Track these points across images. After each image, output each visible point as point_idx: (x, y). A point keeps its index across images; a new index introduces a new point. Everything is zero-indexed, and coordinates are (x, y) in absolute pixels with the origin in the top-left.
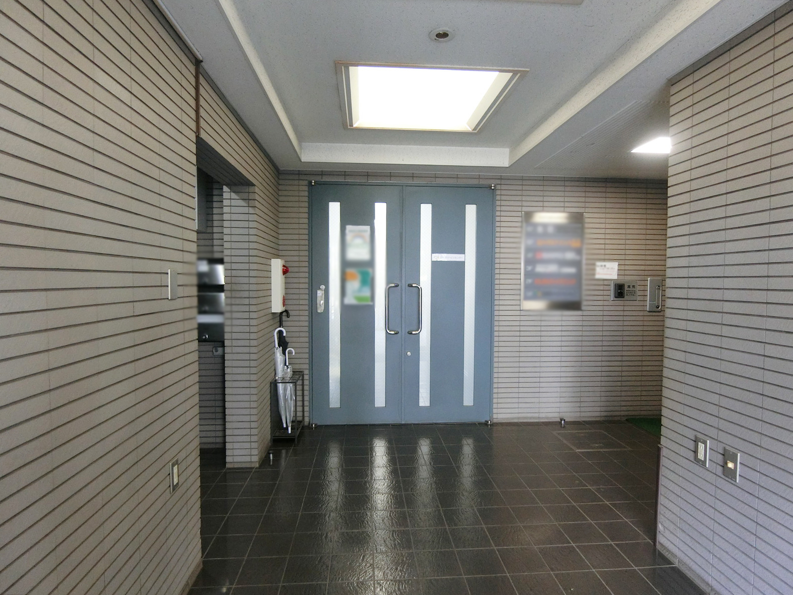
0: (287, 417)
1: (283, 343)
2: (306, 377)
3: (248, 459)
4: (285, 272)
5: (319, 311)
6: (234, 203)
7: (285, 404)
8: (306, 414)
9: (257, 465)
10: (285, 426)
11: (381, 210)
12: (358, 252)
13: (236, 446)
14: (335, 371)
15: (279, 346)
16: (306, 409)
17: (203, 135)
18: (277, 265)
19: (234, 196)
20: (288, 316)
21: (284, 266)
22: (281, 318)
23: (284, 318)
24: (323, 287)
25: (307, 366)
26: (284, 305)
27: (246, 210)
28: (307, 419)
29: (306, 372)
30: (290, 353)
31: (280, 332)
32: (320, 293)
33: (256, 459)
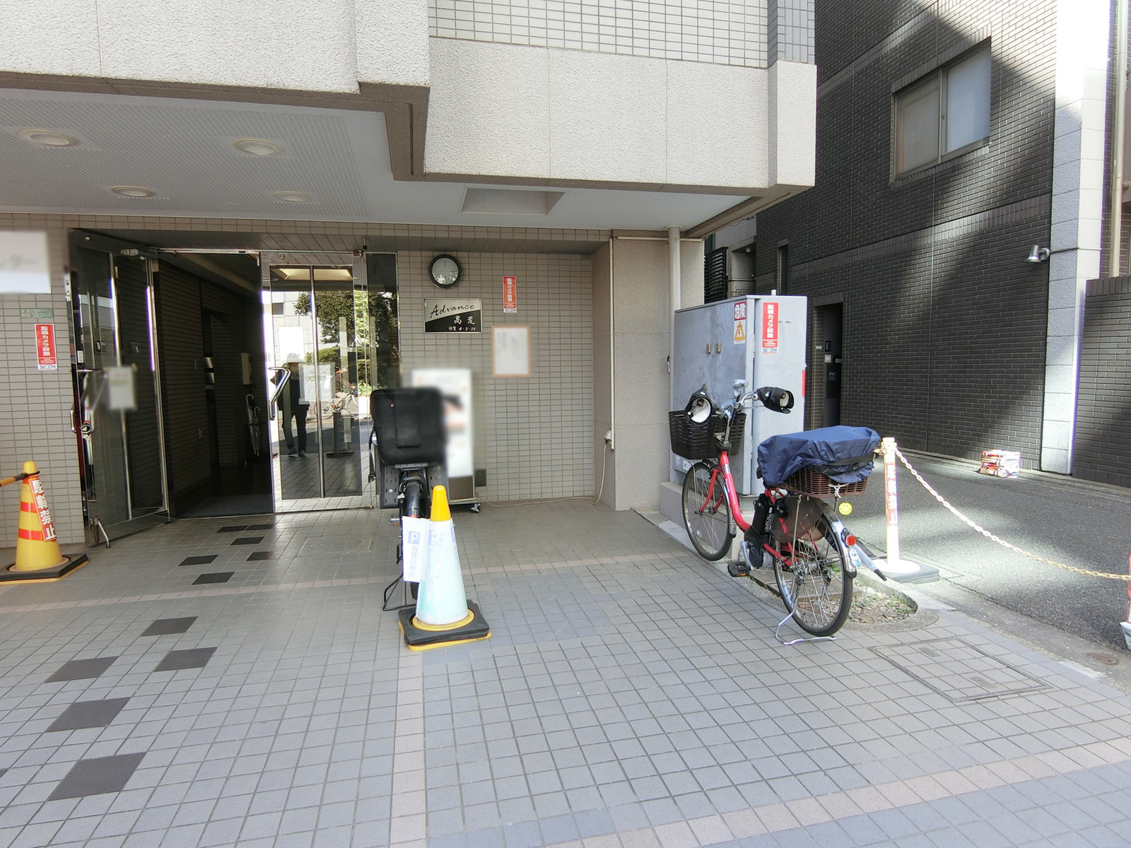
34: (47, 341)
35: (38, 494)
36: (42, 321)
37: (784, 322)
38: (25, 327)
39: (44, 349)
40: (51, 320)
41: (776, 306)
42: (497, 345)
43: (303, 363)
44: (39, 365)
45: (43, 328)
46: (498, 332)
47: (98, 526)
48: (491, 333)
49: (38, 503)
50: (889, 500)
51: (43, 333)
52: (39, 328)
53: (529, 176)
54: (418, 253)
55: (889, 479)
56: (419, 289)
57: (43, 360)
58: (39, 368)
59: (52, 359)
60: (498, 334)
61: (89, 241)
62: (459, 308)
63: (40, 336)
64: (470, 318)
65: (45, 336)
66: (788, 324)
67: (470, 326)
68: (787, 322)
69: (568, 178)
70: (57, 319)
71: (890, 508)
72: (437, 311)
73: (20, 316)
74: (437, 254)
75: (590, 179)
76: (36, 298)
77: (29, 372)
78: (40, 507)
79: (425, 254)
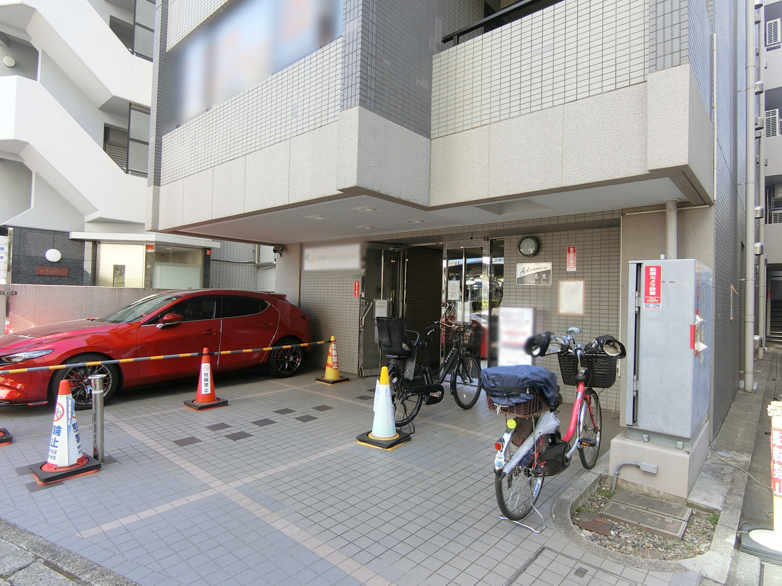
35: (333, 349)
37: (667, 282)
39: (356, 291)
41: (658, 269)
42: (561, 293)
46: (562, 284)
48: (557, 285)
50: (774, 468)
52: (355, 282)
53: (477, 199)
54: (515, 236)
55: (774, 445)
56: (515, 258)
58: (354, 299)
62: (537, 269)
63: (355, 286)
64: (544, 275)
66: (672, 283)
67: (544, 280)
68: (670, 282)
69: (499, 196)
71: (775, 477)
72: (524, 271)
75: (511, 194)
79: (520, 236)
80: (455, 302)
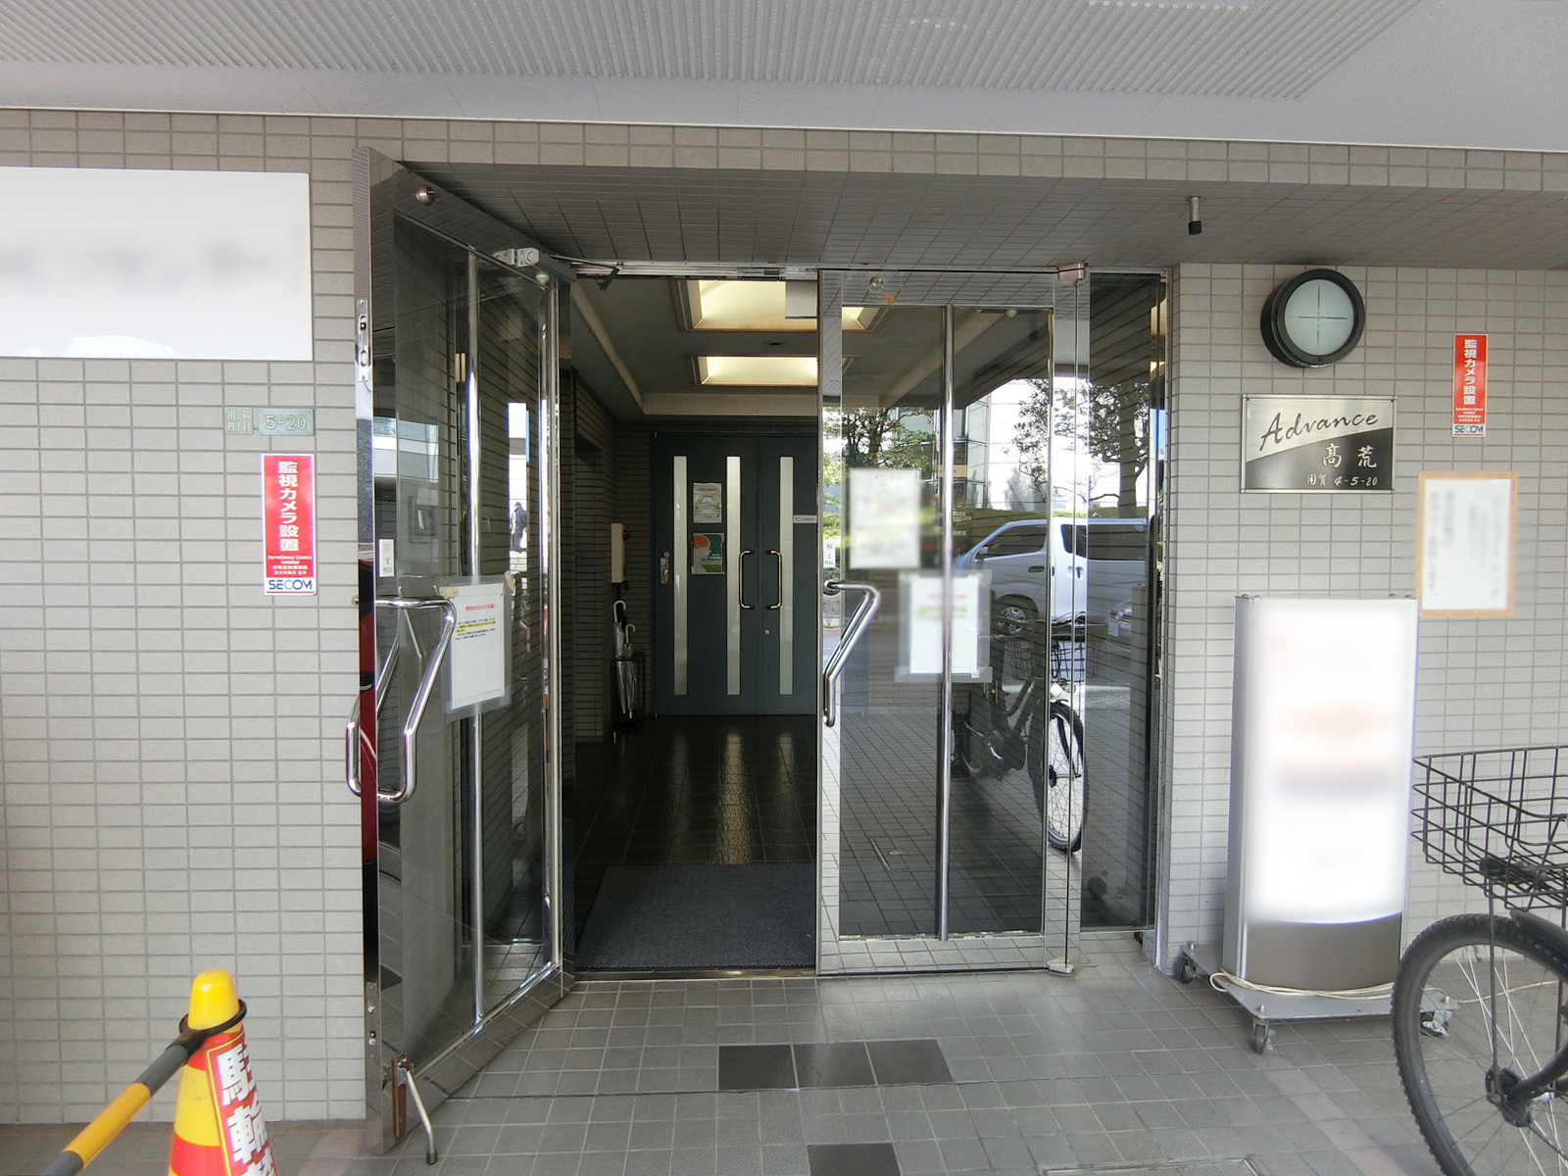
0: (628, 701)
1: (623, 620)
2: (648, 659)
3: (591, 733)
4: (626, 537)
5: (663, 582)
6: (579, 468)
7: (625, 687)
8: (648, 702)
9: (602, 740)
10: (624, 712)
11: (733, 464)
12: (706, 514)
13: (581, 719)
14: (681, 655)
15: (619, 621)
16: (648, 696)
17: (580, 431)
18: (617, 530)
19: (579, 461)
20: (627, 588)
21: (624, 531)
22: (618, 590)
23: (622, 591)
24: (667, 554)
25: (648, 647)
26: (624, 575)
27: (592, 476)
28: (648, 709)
29: (647, 653)
30: (630, 629)
31: (620, 606)
32: (663, 561)
33: (600, 733)
34: (291, 506)
35: (235, 1103)
36: (282, 445)
38: (235, 463)
39: (284, 530)
40: (307, 443)
42: (1431, 526)
43: (909, 570)
44: (267, 580)
45: (283, 466)
46: (1434, 487)
47: (405, 1086)
48: (1415, 494)
49: (234, 1138)
51: (282, 482)
52: (272, 470)
54: (1235, 270)
56: (1234, 369)
57: (278, 562)
58: (267, 587)
59: (302, 562)
60: (1435, 495)
61: (427, 204)
62: (1337, 422)
63: (274, 490)
64: (1365, 451)
65: (287, 492)
67: (1365, 473)
70: (325, 441)
72: (1279, 429)
73: (223, 429)
74: (1300, 269)
76: (268, 373)
77: (238, 596)
78: (237, 1157)
79: (1254, 271)
80: (887, 580)
